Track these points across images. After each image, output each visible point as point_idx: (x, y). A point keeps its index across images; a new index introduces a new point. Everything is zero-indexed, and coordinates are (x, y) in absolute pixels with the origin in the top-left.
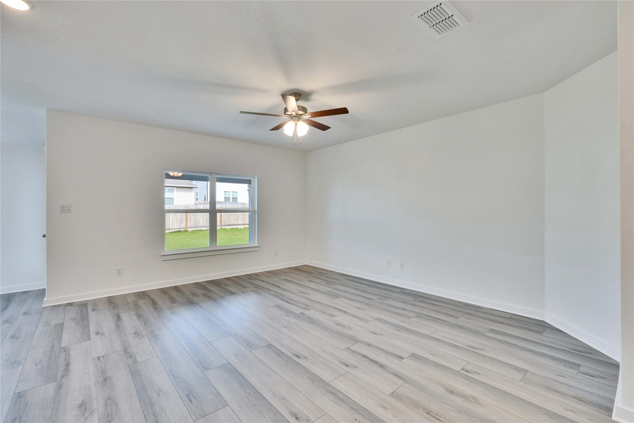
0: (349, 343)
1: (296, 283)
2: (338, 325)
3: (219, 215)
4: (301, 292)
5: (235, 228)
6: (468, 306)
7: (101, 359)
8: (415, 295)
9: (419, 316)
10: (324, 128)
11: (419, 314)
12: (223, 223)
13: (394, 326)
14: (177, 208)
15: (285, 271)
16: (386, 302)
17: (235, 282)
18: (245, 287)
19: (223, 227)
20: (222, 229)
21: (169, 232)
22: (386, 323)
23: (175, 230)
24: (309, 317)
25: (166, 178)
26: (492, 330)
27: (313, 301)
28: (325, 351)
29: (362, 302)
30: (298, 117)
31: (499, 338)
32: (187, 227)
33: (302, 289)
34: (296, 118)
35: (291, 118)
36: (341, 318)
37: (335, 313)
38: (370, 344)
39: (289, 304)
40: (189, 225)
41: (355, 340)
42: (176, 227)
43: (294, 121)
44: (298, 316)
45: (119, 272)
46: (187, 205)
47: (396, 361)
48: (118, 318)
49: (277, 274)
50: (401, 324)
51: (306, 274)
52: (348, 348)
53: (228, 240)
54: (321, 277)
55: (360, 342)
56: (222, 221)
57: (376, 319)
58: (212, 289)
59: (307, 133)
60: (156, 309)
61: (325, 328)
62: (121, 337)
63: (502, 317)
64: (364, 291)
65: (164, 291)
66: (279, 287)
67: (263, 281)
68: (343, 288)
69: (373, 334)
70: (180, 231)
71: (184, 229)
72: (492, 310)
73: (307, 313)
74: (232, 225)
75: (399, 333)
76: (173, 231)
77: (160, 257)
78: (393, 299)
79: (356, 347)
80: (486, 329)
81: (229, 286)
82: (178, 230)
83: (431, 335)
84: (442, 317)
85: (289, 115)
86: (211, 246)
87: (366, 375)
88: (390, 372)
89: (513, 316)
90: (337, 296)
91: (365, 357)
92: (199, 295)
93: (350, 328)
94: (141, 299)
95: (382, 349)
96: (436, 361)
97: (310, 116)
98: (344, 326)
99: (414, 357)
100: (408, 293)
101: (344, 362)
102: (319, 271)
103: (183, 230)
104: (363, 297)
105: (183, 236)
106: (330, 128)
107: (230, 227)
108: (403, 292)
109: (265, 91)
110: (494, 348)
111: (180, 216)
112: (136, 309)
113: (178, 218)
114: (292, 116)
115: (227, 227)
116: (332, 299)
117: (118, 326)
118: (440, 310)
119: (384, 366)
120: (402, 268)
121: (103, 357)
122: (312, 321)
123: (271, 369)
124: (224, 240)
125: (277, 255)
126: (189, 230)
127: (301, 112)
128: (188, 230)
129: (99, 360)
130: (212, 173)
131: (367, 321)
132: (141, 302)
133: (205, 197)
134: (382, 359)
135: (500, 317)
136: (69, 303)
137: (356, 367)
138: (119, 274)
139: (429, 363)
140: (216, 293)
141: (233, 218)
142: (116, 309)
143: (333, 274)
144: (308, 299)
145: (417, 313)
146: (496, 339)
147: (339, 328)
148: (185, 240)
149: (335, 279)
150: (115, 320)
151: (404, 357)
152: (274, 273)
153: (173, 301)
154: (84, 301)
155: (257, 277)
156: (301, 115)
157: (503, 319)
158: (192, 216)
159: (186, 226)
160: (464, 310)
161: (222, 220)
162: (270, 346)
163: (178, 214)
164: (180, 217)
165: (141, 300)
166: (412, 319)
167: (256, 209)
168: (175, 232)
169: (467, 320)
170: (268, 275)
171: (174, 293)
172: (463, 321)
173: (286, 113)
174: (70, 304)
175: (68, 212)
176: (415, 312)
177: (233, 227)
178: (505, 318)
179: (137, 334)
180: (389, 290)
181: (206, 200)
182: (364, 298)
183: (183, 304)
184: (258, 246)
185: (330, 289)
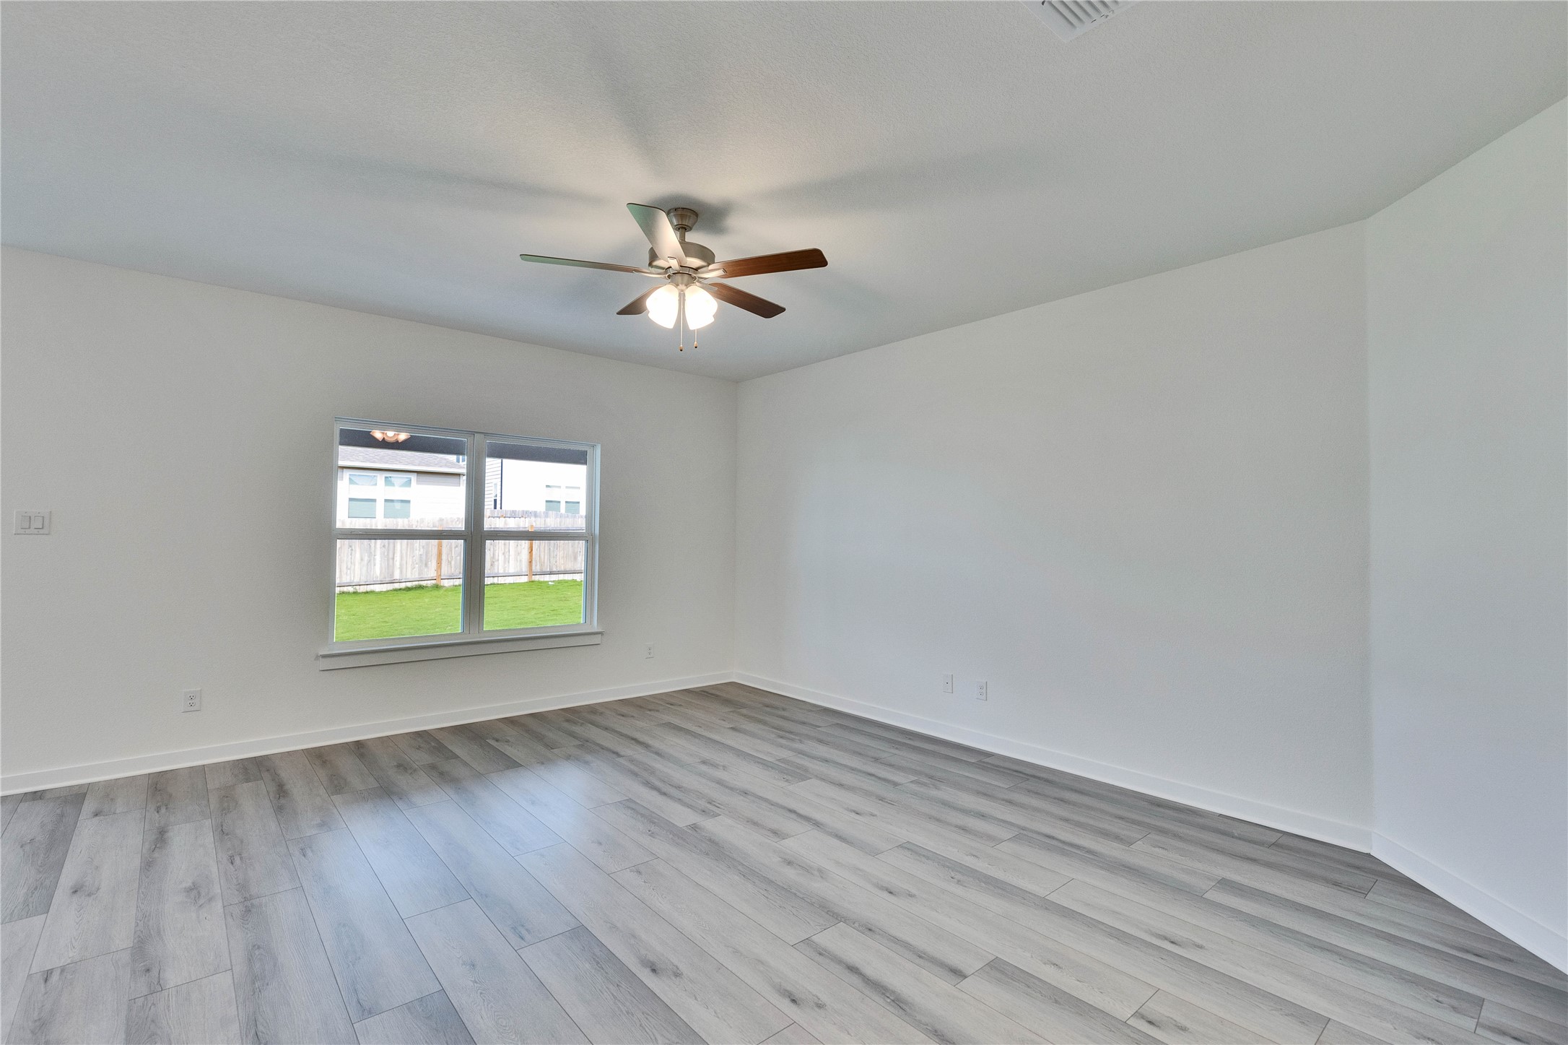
0: (811, 923)
1: (696, 736)
2: (790, 863)
3: (527, 545)
4: (704, 762)
5: (566, 582)
6: (1159, 806)
7: (55, 977)
8: (1015, 773)
9: (1023, 836)
10: (767, 309)
11: (1022, 831)
12: (536, 568)
13: (948, 867)
14: (414, 528)
15: (673, 701)
16: (934, 793)
17: (528, 730)
18: (550, 746)
19: (536, 578)
20: (533, 582)
21: (391, 589)
22: (928, 858)
23: (409, 585)
24: (710, 840)
25: (341, 444)
26: (1225, 884)
27: (732, 789)
28: (736, 951)
29: (867, 794)
30: (686, 275)
31: (1244, 909)
32: (439, 577)
33: (707, 753)
34: (682, 279)
35: (669, 277)
36: (803, 843)
37: (789, 825)
38: (873, 928)
39: (664, 798)
40: (446, 572)
41: (832, 915)
42: (410, 576)
43: (678, 285)
44: (680, 836)
45: (193, 703)
46: (441, 520)
47: (943, 984)
48: (161, 838)
49: (650, 707)
50: (969, 861)
51: (727, 710)
52: (807, 941)
53: (544, 613)
54: (767, 719)
55: (845, 920)
56: (533, 562)
57: (900, 846)
58: (458, 751)
59: (712, 320)
60: (279, 810)
61: (750, 873)
62: (142, 903)
63: (1255, 842)
64: (876, 760)
65: (320, 756)
66: (646, 746)
67: (606, 729)
68: (822, 751)
69: (886, 895)
70: (421, 587)
71: (434, 582)
72: (1226, 820)
73: (709, 825)
74: (559, 573)
75: (959, 890)
76: (403, 585)
77: (315, 660)
78: (958, 786)
79: (830, 939)
80: (1209, 879)
81: (507, 741)
82: (417, 583)
83: (1053, 898)
84: (1087, 841)
85: (663, 268)
86: (466, 631)
87: (849, 1034)
88: (920, 1022)
89: (1284, 841)
90: (801, 774)
91: (853, 969)
92: (415, 770)
93: (822, 873)
94: (247, 780)
95: (906, 945)
96: (1059, 986)
97: (721, 272)
98: (807, 869)
99: (999, 970)
100: (997, 766)
101: (788, 988)
102: (767, 701)
103: (429, 583)
104: (873, 778)
105: (427, 600)
106: (783, 310)
107: (554, 578)
108: (984, 762)
109: (595, 201)
110: (1232, 941)
111: (423, 547)
112: (224, 809)
113: (417, 553)
114: (671, 271)
115: (547, 578)
116: (786, 784)
117: (148, 865)
118: (1083, 819)
119: (906, 1003)
120: (984, 697)
121: (62, 971)
122: (716, 851)
123: (564, 1013)
124: (533, 612)
125: (651, 655)
126: (446, 585)
127: (694, 262)
128: (442, 585)
129: (46, 980)
130: (473, 433)
131: (874, 852)
132: (244, 790)
133: (495, 501)
134: (900, 976)
135: (1249, 842)
136: (35, 792)
137: (820, 1006)
138: (192, 708)
139: (1041, 992)
140: (466, 764)
141: (561, 553)
142: (163, 810)
143: (801, 709)
144: (720, 782)
145: (1018, 827)
146: (1237, 913)
147: (791, 874)
148: (432, 611)
149: (804, 723)
150: (147, 846)
151: (968, 971)
152: (641, 705)
153: (337, 785)
154: (81, 786)
155: (593, 717)
156: (696, 269)
157: (1257, 847)
158: (453, 546)
159: (437, 573)
160: (1147, 820)
161: (534, 560)
162: (579, 932)
163: (417, 543)
164: (422, 550)
165: (245, 785)
166: (1003, 845)
167: (597, 532)
168: (408, 589)
169: (1157, 849)
170: (624, 710)
171: (347, 765)
172: (1144, 853)
173: (655, 263)
174: (37, 796)
175: (41, 531)
176: (1012, 824)
177: (561, 577)
178: (1261, 844)
179: (195, 892)
180: (948, 758)
181: (498, 506)
182: (876, 779)
183: (363, 797)
184: (600, 630)
185: (785, 754)
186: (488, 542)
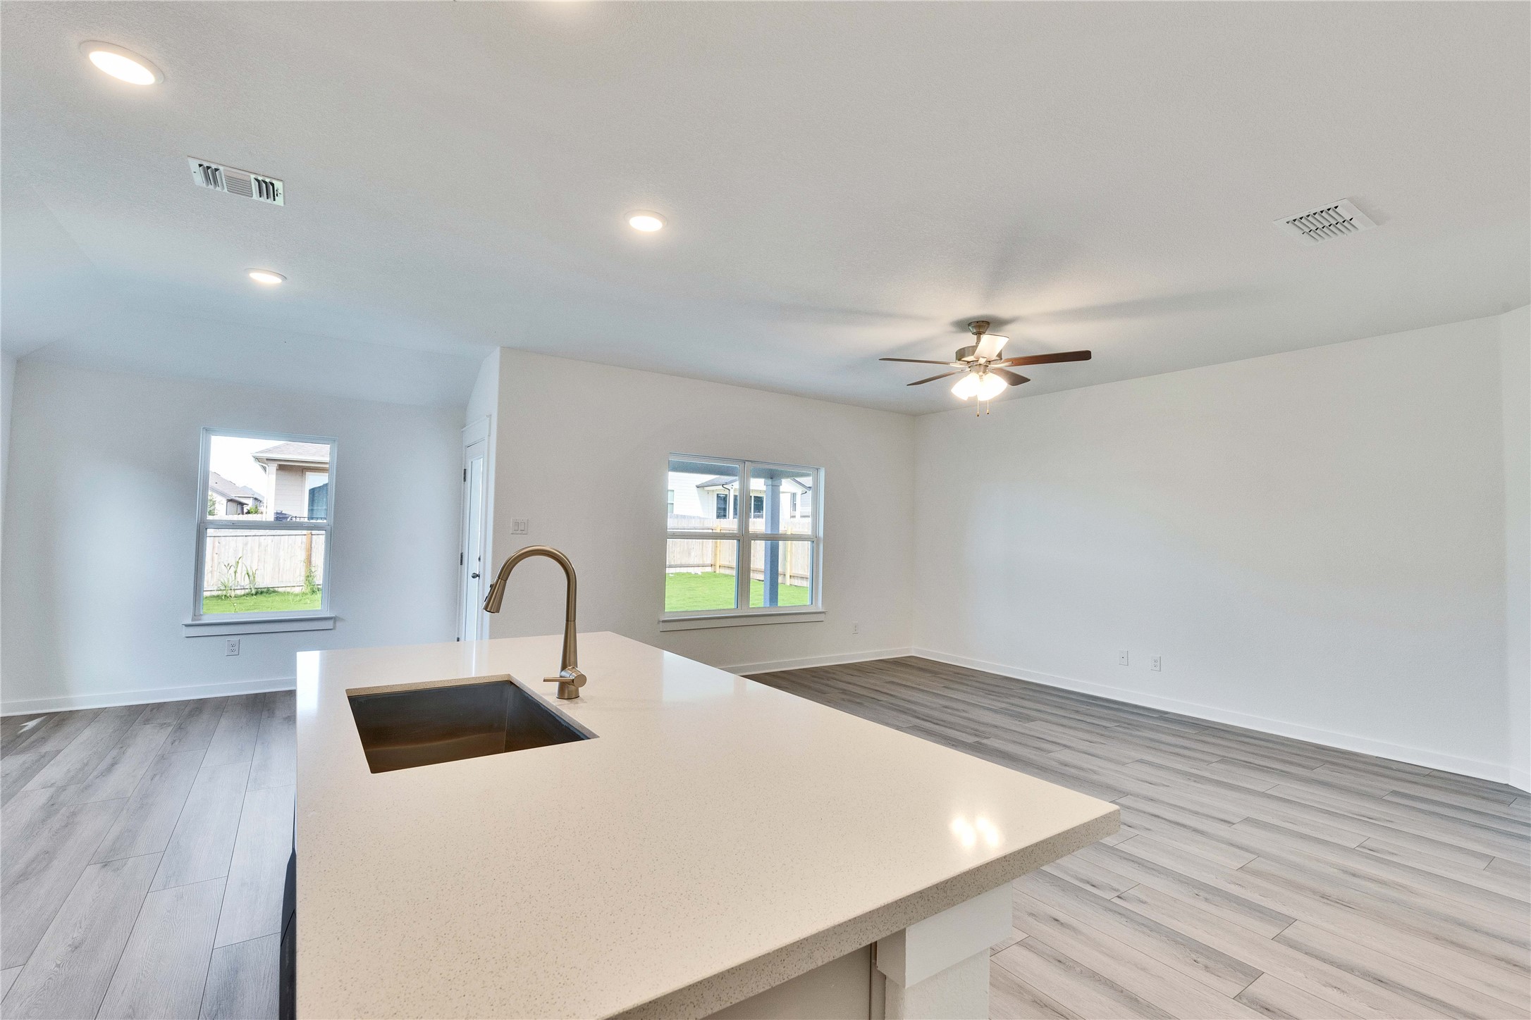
1: (923, 691)
6: (1323, 749)
8: (1193, 724)
9: (1224, 760)
11: (1222, 757)
13: (1178, 773)
16: (1137, 733)
22: (1162, 768)
26: (1395, 793)
27: (983, 724)
29: (1088, 731)
30: (983, 366)
31: (1415, 806)
34: (980, 368)
35: (970, 367)
36: (1064, 755)
37: (1045, 746)
38: (1153, 799)
39: (938, 726)
41: (1119, 791)
47: (1224, 826)
50: (1193, 771)
55: (1131, 794)
57: (1137, 761)
61: (1045, 769)
63: (1411, 773)
64: (1077, 712)
67: (849, 683)
68: (1028, 704)
72: (1383, 760)
73: (988, 742)
75: (1199, 786)
77: (657, 623)
78: (1152, 729)
79: (1128, 802)
80: (1382, 790)
83: (1268, 792)
84: (1278, 766)
85: (967, 361)
86: (740, 608)
87: (1176, 841)
89: (1434, 773)
90: (1027, 718)
91: (1155, 816)
93: (1095, 772)
95: (1182, 808)
97: (1009, 364)
98: (1080, 768)
100: (1173, 719)
102: (950, 669)
104: (1082, 722)
110: (1413, 820)
114: (973, 364)
116: (1022, 723)
118: (1266, 754)
119: (1203, 832)
120: (1158, 668)
122: (1008, 757)
125: (857, 631)
130: (745, 461)
131: (1122, 763)
135: (1406, 772)
137: (1148, 829)
144: (971, 720)
145: (1219, 756)
146: (1410, 808)
147: (1072, 770)
151: (1232, 821)
152: (859, 669)
155: (830, 675)
157: (1414, 776)
160: (1320, 758)
166: (1213, 765)
167: (821, 535)
169: (1335, 773)
170: (849, 671)
172: (1322, 773)
175: (524, 532)
176: (1212, 754)
178: (1417, 774)
180: (1132, 713)
182: (1086, 723)
184: (824, 610)
185: (1003, 705)
186: (752, 541)
